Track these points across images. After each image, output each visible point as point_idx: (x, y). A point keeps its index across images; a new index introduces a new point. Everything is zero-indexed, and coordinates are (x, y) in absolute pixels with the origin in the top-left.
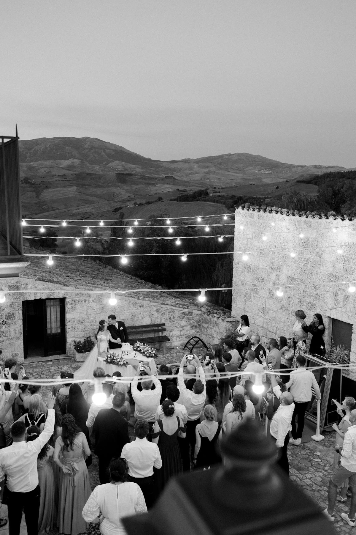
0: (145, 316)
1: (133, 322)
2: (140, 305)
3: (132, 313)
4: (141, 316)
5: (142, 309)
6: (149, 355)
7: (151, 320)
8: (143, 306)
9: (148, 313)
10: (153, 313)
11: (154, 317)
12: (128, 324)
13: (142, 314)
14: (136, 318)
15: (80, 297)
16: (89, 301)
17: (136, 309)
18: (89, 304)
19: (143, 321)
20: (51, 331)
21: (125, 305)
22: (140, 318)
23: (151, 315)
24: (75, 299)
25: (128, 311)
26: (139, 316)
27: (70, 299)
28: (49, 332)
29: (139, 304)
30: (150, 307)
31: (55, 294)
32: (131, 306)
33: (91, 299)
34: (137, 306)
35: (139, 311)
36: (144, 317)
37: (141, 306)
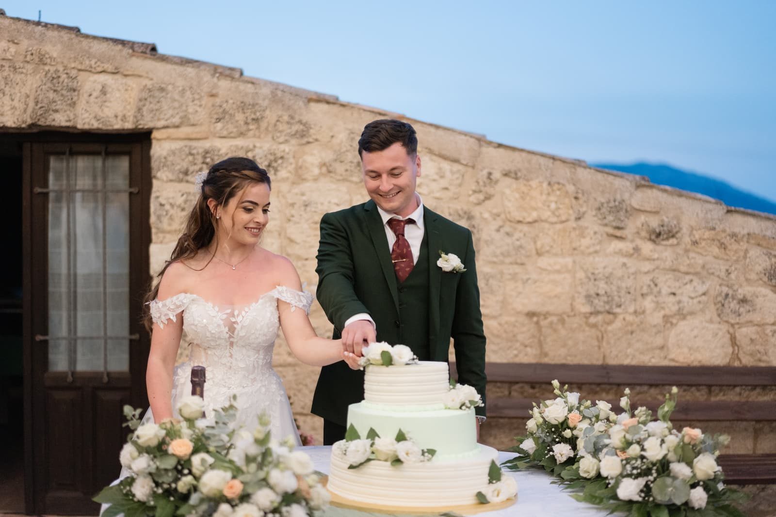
0: (689, 304)
1: (600, 339)
2: (654, 222)
3: (594, 277)
4: (658, 306)
5: (665, 253)
6: (647, 490)
7: (733, 341)
8: (671, 234)
9: (712, 285)
10: (745, 290)
11: (756, 317)
12: (563, 351)
13: (665, 290)
14: (626, 315)
15: (242, 134)
16: (298, 168)
17: (620, 253)
18: (296, 190)
19: (672, 340)
20: (73, 361)
21: (546, 214)
22: (656, 318)
23: (734, 305)
24: (207, 144)
25: (569, 260)
26: (648, 303)
27: (176, 145)
28: (59, 363)
29: (643, 218)
30: (723, 246)
31: (81, 105)
32: (591, 223)
33: (313, 157)
34: (628, 232)
35: (647, 266)
36: (682, 315)
37: (656, 236)
